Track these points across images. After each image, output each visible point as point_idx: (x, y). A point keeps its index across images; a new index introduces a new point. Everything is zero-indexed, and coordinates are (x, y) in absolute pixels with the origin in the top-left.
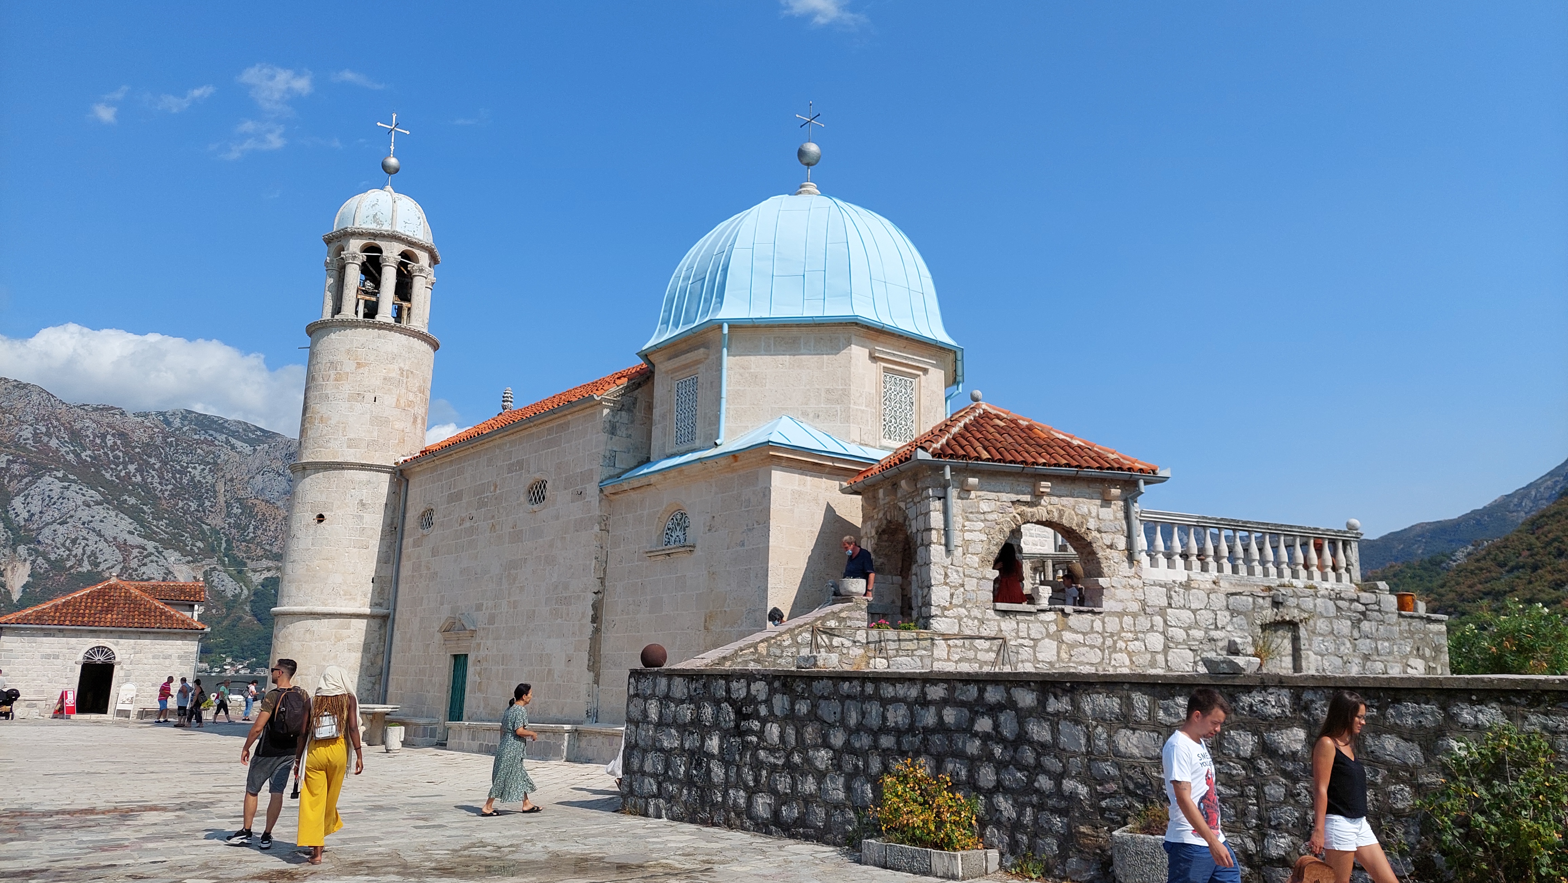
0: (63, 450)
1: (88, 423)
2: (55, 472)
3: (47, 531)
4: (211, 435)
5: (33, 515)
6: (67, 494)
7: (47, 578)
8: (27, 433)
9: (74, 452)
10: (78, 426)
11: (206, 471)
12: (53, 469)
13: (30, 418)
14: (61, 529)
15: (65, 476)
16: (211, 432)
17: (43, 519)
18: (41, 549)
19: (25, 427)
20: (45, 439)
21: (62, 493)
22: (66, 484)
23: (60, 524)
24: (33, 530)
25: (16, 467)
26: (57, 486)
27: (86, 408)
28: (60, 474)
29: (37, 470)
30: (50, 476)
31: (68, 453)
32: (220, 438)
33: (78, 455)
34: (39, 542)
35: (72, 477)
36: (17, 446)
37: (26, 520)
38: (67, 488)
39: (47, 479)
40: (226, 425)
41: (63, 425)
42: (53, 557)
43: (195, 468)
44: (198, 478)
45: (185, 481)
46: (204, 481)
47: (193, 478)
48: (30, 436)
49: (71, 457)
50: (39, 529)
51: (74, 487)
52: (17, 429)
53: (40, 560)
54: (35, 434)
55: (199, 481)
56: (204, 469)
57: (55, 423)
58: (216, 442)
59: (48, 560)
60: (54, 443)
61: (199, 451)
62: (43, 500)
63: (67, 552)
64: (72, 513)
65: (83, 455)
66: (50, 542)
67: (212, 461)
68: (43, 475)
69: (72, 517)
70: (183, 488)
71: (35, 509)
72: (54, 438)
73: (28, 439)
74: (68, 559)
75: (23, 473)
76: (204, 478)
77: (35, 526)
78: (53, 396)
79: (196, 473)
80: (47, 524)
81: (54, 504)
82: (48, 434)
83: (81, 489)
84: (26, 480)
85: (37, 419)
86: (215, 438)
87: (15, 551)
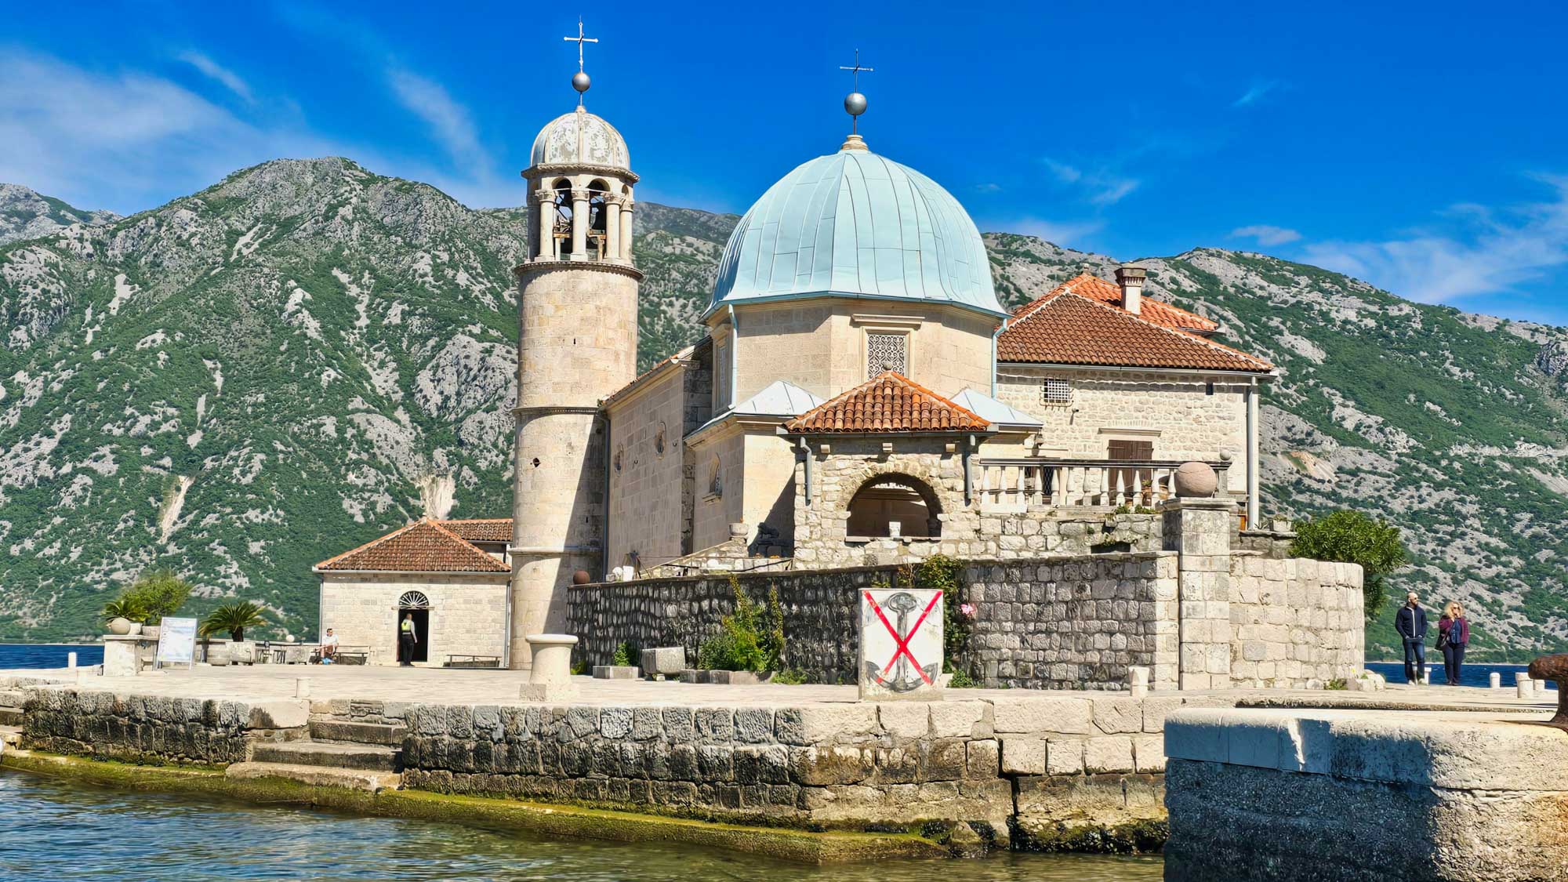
0: (477, 289)
1: (506, 240)
2: (470, 327)
3: (470, 424)
4: (690, 245)
5: (447, 398)
6: (492, 360)
7: (480, 498)
8: (424, 265)
9: (491, 290)
10: (492, 245)
11: (689, 309)
12: (467, 323)
13: (424, 240)
14: (489, 419)
15: (484, 331)
16: (689, 239)
17: (463, 404)
18: (465, 453)
19: (419, 254)
20: (449, 273)
21: (483, 359)
22: (487, 345)
23: (487, 411)
24: (450, 424)
25: (415, 322)
26: (476, 347)
27: (501, 215)
28: (476, 330)
29: (444, 326)
30: (463, 333)
31: (484, 294)
32: (703, 248)
33: (498, 297)
34: (461, 443)
35: (494, 333)
36: (411, 286)
37: (439, 408)
38: (489, 352)
39: (461, 339)
40: (711, 223)
41: (471, 246)
42: (483, 465)
43: (671, 304)
44: (678, 321)
45: (659, 328)
46: (686, 326)
47: (670, 321)
48: (428, 269)
49: (488, 299)
50: (459, 420)
51: (500, 349)
52: (408, 259)
53: (466, 472)
54: (437, 268)
55: (680, 327)
56: (684, 306)
57: (461, 245)
58: (700, 257)
59: (476, 470)
60: (462, 278)
61: (675, 274)
62: (459, 374)
63: (502, 457)
64: (501, 391)
65: (506, 294)
66: (476, 442)
67: (696, 290)
68: (453, 333)
69: (501, 398)
70: (656, 340)
71: (451, 390)
72: (461, 270)
73: (426, 275)
74: (505, 468)
75: (427, 330)
76: (687, 320)
77: (453, 417)
78: (452, 200)
79: (674, 312)
80: (469, 412)
81: (474, 379)
82: (455, 266)
83: (508, 352)
84: (431, 343)
85: (434, 241)
86: (697, 249)
87: (430, 459)
